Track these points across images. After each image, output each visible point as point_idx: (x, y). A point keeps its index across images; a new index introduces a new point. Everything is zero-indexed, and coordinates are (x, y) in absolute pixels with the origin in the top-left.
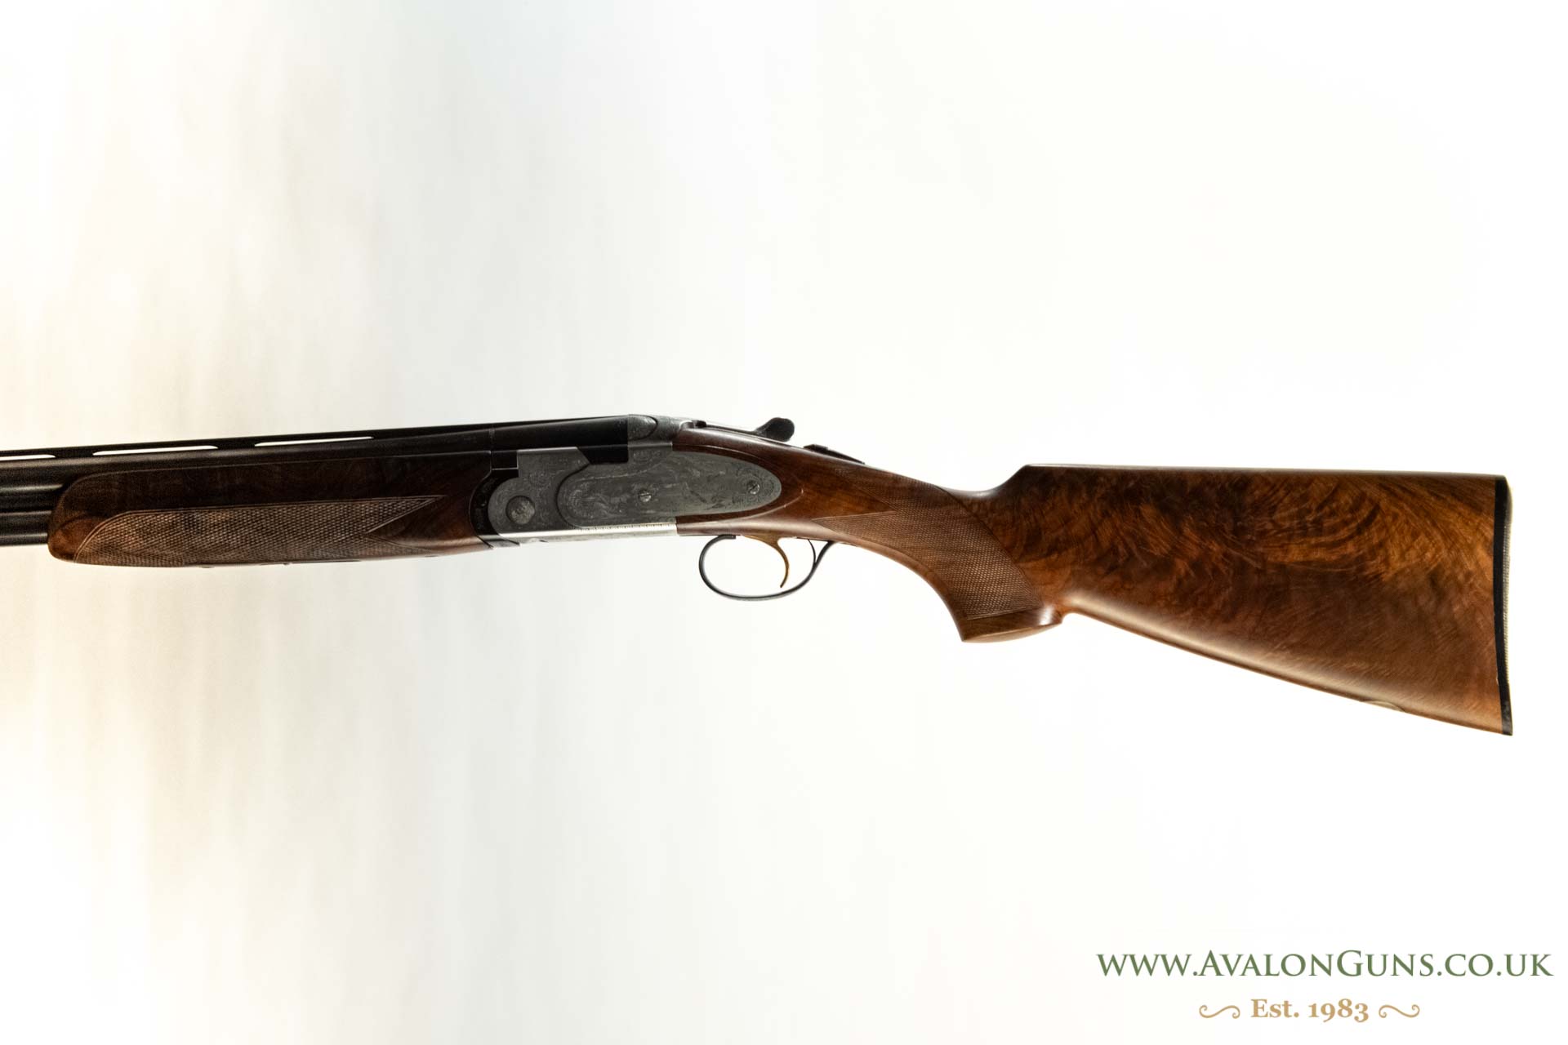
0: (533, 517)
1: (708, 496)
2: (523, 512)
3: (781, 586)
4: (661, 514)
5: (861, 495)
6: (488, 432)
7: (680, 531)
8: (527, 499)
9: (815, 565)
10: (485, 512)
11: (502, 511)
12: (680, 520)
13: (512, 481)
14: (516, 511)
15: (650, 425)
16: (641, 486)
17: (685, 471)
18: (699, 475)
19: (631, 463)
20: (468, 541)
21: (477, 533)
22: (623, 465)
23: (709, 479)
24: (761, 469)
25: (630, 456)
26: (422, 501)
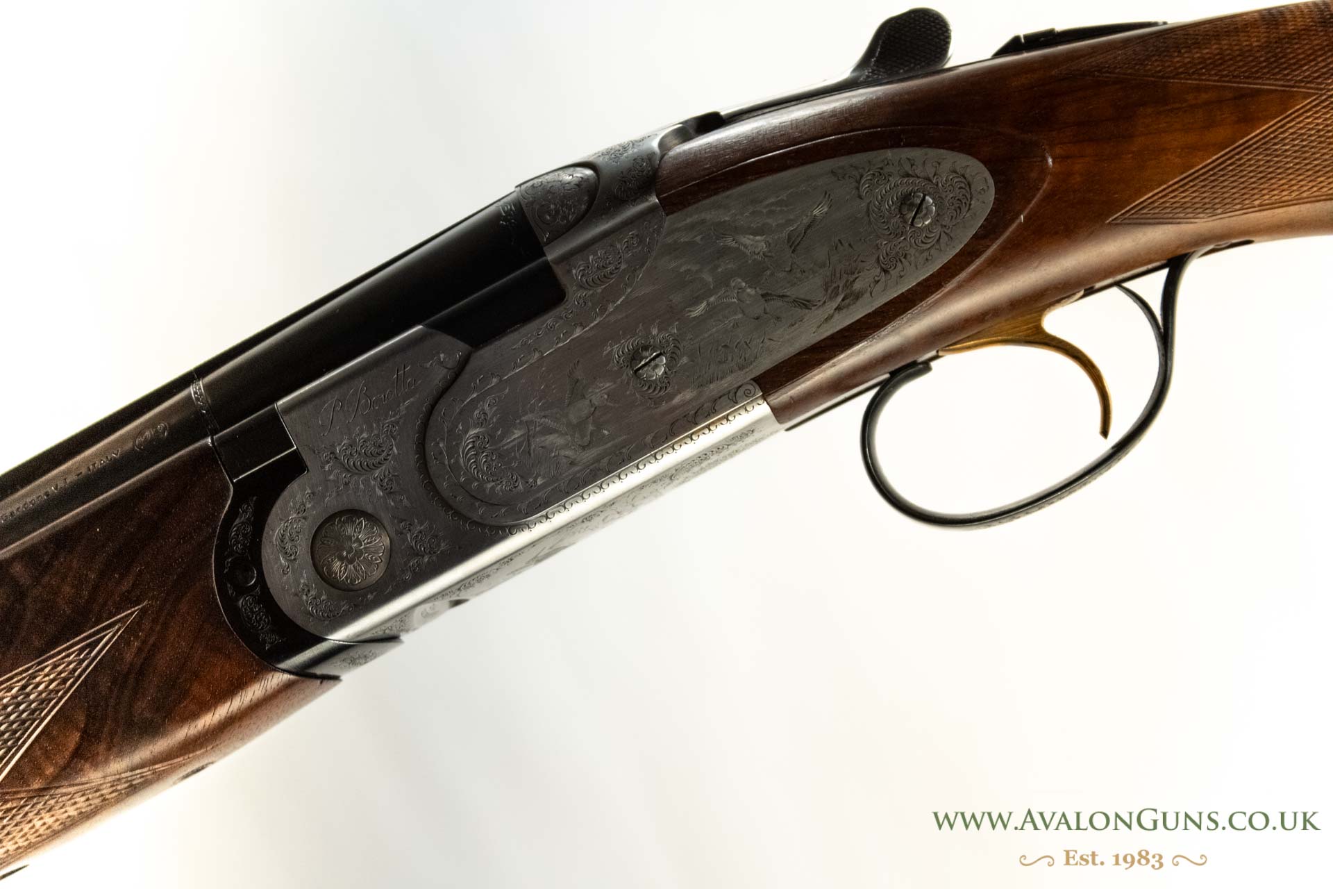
0: (391, 551)
1: (811, 287)
2: (359, 553)
3: (1105, 432)
4: (713, 389)
5: (1204, 97)
6: (189, 397)
7: (781, 413)
8: (352, 514)
9: (1165, 337)
10: (266, 599)
11: (306, 576)
12: (768, 383)
13: (294, 486)
14: (341, 559)
15: (581, 183)
16: (629, 344)
17: (724, 252)
18: (762, 247)
19: (575, 296)
20: (254, 692)
21: (269, 660)
22: (559, 311)
23: (794, 243)
24: (916, 153)
25: (563, 280)
26: (92, 646)
